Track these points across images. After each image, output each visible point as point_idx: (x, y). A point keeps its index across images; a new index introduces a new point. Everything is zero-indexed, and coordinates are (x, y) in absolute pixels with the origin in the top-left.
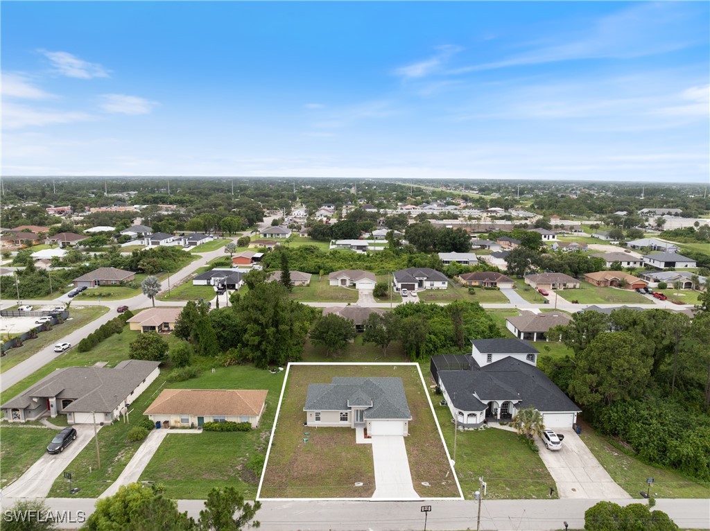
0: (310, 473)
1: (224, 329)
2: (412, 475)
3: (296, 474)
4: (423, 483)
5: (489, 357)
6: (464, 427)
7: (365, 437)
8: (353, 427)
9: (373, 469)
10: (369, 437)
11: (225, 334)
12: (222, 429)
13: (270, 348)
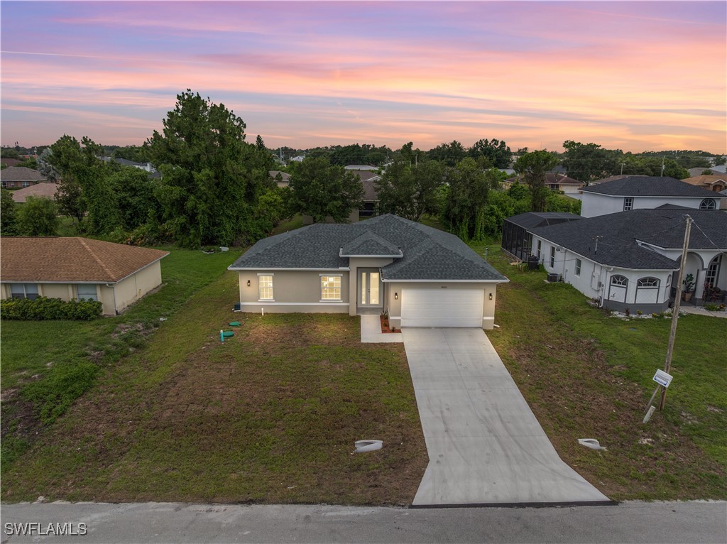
0: (214, 411)
1: (135, 195)
2: (538, 417)
3: (168, 413)
4: (582, 441)
5: (628, 201)
6: (628, 313)
7: (384, 331)
8: (353, 313)
9: (414, 400)
10: (394, 331)
11: (134, 201)
12: (24, 314)
13: (202, 207)
